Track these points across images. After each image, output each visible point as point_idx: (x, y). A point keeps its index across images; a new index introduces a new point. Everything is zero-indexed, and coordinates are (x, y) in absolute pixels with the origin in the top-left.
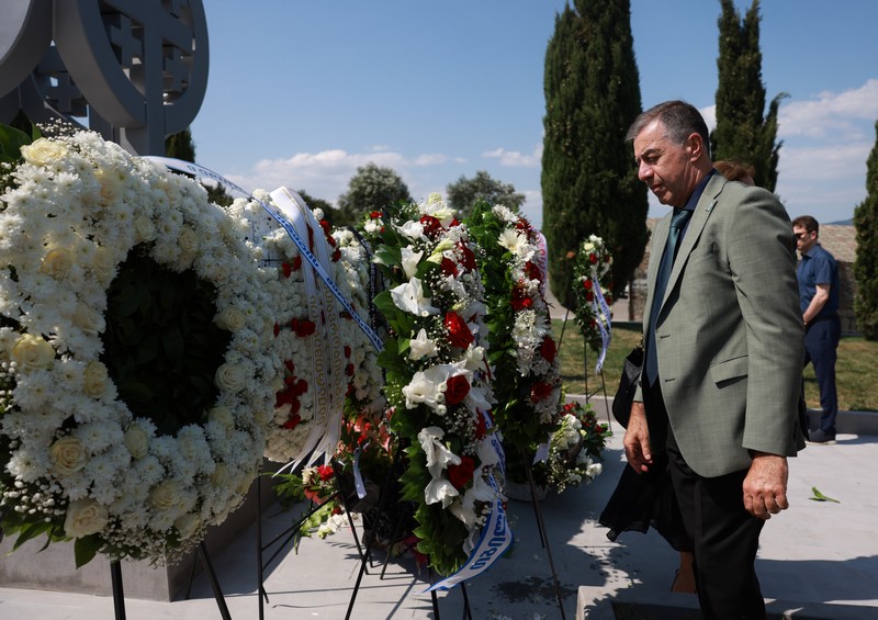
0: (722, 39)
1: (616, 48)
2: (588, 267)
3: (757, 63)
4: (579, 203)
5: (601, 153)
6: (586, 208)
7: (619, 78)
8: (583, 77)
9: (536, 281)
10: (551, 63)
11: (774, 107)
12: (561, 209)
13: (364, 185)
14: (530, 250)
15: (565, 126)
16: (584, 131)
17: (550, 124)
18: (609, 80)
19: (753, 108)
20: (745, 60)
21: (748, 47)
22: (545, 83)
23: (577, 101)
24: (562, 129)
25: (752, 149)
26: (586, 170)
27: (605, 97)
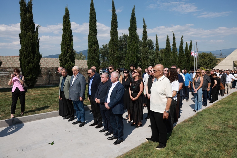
0: (21, 8)
3: (32, 16)
11: (37, 29)
19: (32, 29)
20: (28, 15)
21: (29, 12)
25: (32, 39)
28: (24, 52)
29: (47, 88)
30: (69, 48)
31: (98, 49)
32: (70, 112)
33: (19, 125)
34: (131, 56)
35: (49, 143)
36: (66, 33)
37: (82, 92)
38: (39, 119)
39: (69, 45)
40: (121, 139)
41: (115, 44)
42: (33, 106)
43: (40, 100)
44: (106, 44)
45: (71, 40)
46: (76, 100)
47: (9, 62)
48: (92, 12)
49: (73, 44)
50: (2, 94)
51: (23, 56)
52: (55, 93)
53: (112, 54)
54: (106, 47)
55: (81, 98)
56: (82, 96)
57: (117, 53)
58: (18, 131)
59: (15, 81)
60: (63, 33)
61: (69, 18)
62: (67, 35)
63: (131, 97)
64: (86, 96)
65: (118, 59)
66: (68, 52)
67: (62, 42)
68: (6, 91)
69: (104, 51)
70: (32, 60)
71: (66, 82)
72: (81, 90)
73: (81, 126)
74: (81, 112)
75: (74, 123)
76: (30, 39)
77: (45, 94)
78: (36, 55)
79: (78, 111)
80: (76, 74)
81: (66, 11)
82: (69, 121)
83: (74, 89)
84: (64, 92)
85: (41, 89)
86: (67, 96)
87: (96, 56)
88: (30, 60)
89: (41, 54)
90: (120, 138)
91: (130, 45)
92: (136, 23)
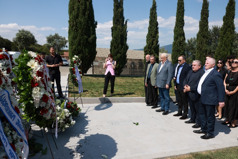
0: (114, 4)
1: (88, 3)
2: (73, 64)
3: (123, 10)
4: (78, 44)
5: (84, 31)
6: (80, 45)
7: (88, 11)
8: (78, 10)
9: (40, 77)
10: (70, 6)
11: (126, 22)
12: (73, 45)
13: (21, 35)
14: (38, 67)
15: (74, 23)
16: (79, 25)
17: (70, 22)
18: (86, 12)
19: (122, 22)
20: (120, 10)
21: (120, 7)
22: (69, 11)
23: (77, 17)
24: (73, 24)
25: (121, 32)
26: (80, 35)
27: (84, 16)
28: (114, 43)
29: (131, 78)
30: (155, 40)
31: (184, 41)
32: (154, 100)
33: (109, 104)
34: (224, 50)
35: (135, 123)
36: (152, 25)
37: (169, 80)
38: (125, 102)
39: (154, 37)
40: (210, 135)
41: (204, 37)
42: (119, 91)
43: (126, 87)
44: (192, 39)
45: (157, 32)
46: (162, 87)
47: (102, 52)
48: (180, 1)
49: (158, 36)
50: (95, 78)
51: (113, 47)
52: (138, 82)
53: (200, 47)
54: (191, 41)
55: (167, 86)
56: (168, 84)
57: (205, 46)
58: (108, 109)
59: (108, 65)
60: (150, 25)
61: (156, 10)
62: (153, 27)
63: (226, 91)
64: (173, 84)
65: (206, 53)
66: (153, 44)
67: (148, 34)
68: (98, 77)
69: (189, 45)
70: (120, 50)
71: (154, 69)
72: (169, 77)
73: (164, 114)
74: (165, 101)
75: (157, 111)
76: (119, 31)
77: (129, 82)
78: (124, 46)
79: (163, 99)
80: (164, 61)
81: (153, 3)
82: (153, 108)
83: (161, 76)
84: (151, 79)
85: (125, 78)
86: (153, 83)
87: (181, 48)
88: (119, 50)
89: (128, 45)
90: (209, 133)
91: (223, 37)
92: (234, 10)
